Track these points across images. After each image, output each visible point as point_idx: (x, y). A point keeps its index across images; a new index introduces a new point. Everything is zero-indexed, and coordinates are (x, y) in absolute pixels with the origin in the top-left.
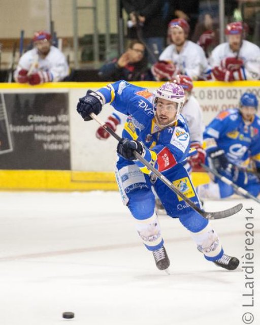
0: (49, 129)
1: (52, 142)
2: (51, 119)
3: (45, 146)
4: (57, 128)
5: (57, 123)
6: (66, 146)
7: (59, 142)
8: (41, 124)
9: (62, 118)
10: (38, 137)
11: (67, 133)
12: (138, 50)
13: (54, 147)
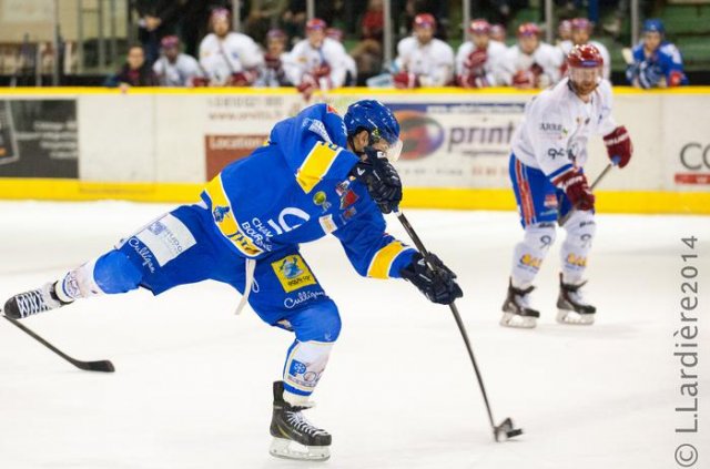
0: (57, 136)
1: (61, 150)
2: (58, 126)
3: (53, 155)
4: (66, 135)
5: (64, 130)
6: (74, 155)
7: (67, 150)
8: (49, 132)
9: (70, 125)
10: (45, 145)
11: (74, 140)
12: (136, 56)
13: (62, 155)
